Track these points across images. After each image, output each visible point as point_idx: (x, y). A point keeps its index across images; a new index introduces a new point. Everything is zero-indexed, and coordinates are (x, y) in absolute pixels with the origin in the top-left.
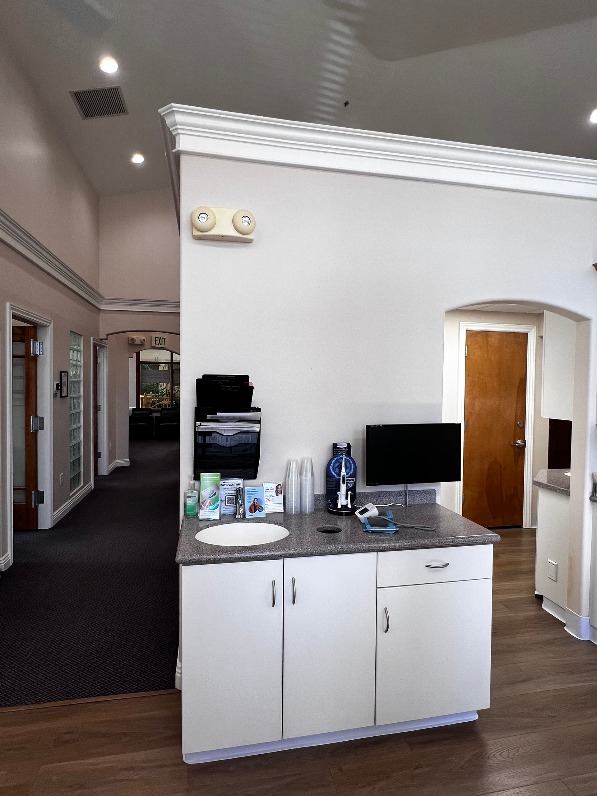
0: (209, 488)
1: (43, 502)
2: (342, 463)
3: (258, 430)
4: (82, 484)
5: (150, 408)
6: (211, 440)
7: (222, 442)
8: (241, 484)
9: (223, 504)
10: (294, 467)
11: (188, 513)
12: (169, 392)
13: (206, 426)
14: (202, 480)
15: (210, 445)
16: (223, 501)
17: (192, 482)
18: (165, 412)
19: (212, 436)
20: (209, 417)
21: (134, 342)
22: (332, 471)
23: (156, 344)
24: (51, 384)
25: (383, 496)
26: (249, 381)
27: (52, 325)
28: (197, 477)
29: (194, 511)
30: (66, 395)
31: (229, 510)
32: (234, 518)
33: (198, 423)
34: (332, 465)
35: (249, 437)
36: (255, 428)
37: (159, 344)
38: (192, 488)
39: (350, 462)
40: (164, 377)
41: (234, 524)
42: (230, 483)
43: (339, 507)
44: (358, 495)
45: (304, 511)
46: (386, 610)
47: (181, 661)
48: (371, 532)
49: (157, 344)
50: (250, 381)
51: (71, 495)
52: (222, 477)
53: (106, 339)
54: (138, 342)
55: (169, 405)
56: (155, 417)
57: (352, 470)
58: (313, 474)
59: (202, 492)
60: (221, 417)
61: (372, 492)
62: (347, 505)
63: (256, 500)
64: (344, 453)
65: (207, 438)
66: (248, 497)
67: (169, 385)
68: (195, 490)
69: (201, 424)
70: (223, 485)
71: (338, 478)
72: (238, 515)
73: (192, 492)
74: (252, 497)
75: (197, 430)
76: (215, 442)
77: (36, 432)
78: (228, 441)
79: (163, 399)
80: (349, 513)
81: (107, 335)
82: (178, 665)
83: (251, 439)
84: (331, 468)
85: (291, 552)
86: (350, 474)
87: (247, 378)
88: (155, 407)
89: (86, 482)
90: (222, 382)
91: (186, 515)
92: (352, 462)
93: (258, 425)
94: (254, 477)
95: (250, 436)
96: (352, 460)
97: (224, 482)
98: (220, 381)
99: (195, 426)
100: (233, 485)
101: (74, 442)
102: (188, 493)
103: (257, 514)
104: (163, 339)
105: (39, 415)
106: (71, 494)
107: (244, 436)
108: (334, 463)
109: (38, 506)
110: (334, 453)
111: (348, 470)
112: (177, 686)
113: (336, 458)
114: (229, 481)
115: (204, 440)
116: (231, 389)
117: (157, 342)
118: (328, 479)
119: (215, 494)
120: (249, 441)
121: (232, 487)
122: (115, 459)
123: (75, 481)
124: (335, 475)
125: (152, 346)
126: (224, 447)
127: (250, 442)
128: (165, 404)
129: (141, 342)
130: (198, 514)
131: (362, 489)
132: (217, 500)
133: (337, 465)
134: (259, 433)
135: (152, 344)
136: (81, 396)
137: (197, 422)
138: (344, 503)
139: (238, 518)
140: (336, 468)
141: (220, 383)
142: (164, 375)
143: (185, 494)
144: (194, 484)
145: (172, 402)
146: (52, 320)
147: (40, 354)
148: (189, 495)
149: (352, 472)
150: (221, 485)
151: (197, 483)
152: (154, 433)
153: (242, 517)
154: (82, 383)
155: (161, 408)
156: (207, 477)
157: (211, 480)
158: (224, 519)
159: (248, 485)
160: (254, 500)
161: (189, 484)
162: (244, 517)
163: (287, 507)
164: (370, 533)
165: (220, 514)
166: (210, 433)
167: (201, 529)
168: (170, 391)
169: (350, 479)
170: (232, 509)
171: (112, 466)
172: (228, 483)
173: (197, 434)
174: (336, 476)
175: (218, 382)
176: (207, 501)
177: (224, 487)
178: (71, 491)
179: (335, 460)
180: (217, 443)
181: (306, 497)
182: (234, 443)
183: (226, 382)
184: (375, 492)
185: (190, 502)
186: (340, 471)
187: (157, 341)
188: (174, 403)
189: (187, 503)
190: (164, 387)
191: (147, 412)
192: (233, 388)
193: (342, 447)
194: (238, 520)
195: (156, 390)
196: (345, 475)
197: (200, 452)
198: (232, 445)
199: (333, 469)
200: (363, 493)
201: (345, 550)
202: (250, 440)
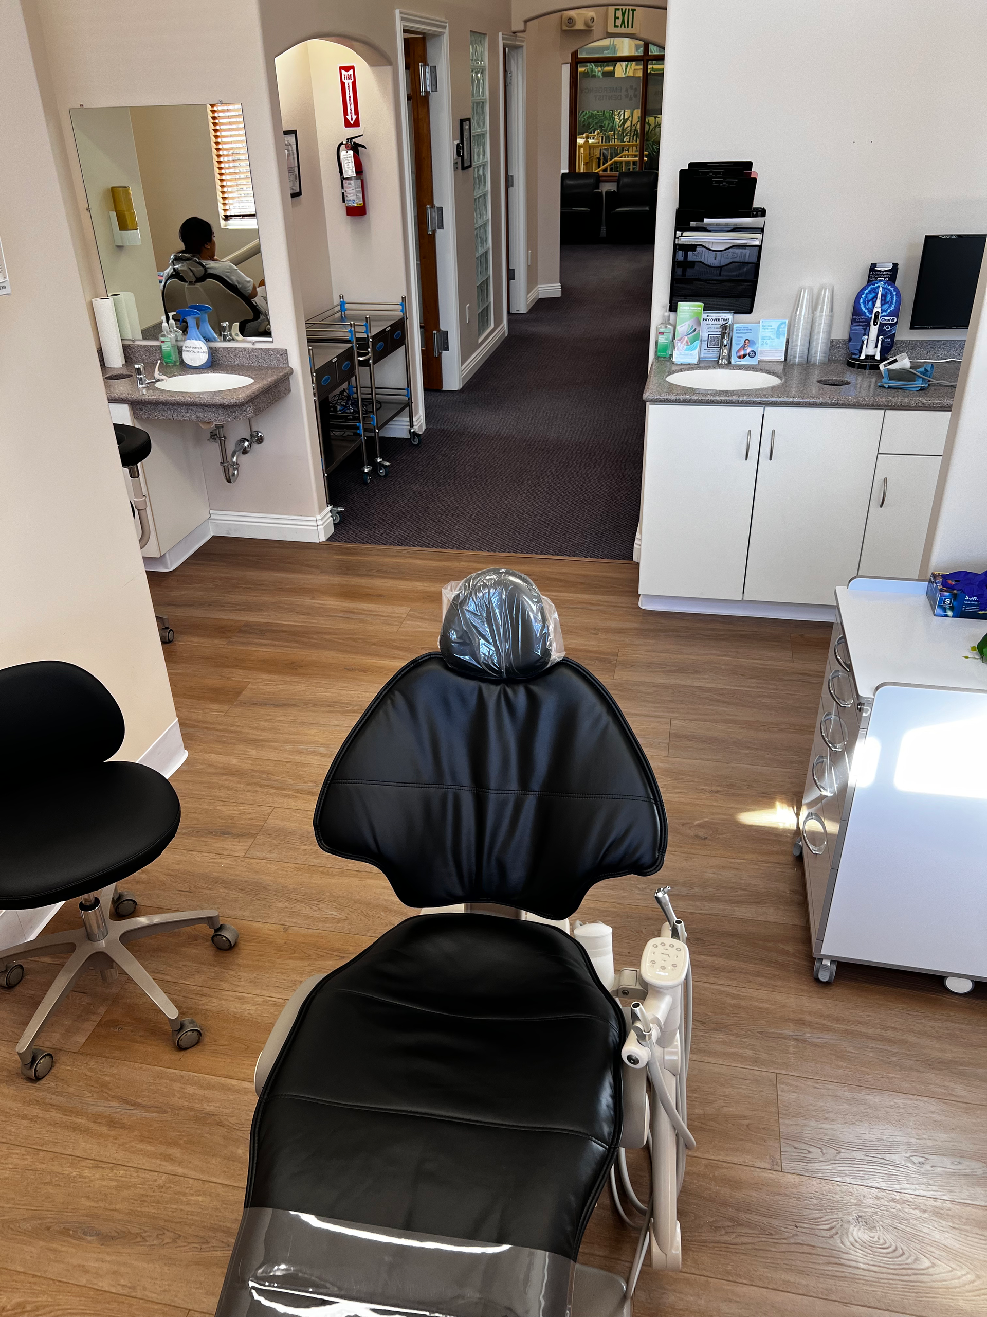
0: (688, 322)
1: (447, 349)
2: (877, 294)
3: (757, 243)
4: (492, 326)
5: (596, 171)
6: (695, 257)
7: (709, 259)
8: (730, 320)
9: (704, 345)
10: (805, 297)
11: (659, 354)
12: (636, 130)
13: (689, 237)
14: (680, 312)
15: (692, 264)
16: (705, 341)
17: (667, 313)
18: (626, 180)
19: (695, 251)
20: (693, 224)
21: (572, 27)
22: (862, 305)
23: (616, 26)
24: (450, 145)
25: (940, 347)
26: (751, 170)
27: (447, 31)
28: (673, 308)
29: (667, 352)
30: (469, 164)
31: (712, 354)
32: (716, 364)
33: (679, 233)
34: (863, 296)
35: (745, 254)
36: (754, 239)
37: (621, 27)
38: (666, 322)
39: (891, 293)
40: (626, 96)
41: (715, 370)
42: (715, 318)
43: (863, 357)
44: (900, 344)
45: (812, 361)
46: (885, 480)
47: (641, 533)
48: (887, 387)
49: (618, 27)
50: (753, 170)
51: (479, 342)
52: (706, 309)
53: (524, 31)
54: (580, 26)
55: (634, 163)
56: (606, 192)
57: (893, 306)
58: (832, 310)
59: (678, 328)
60: (709, 224)
61: (922, 341)
62: (874, 356)
63: (747, 341)
64: (885, 278)
65: (690, 253)
66: (738, 337)
67: (637, 113)
68: (670, 324)
69: (682, 233)
70: (706, 320)
71: (870, 316)
72: (722, 359)
73: (666, 327)
74: (742, 337)
75: (676, 243)
76: (699, 260)
77: (434, 232)
78: (717, 259)
79: (623, 148)
80: (871, 365)
81: (526, 22)
82: (638, 536)
83: (748, 255)
84: (861, 301)
85: (774, 399)
86: (889, 311)
87: (749, 164)
88: (605, 170)
89: (498, 322)
90: (714, 173)
91: (657, 357)
92: (895, 293)
93: (759, 236)
94: (750, 311)
95: (747, 251)
96: (896, 289)
97: (708, 316)
98: (711, 172)
99: (675, 237)
100: (719, 320)
101: (481, 251)
102: (661, 327)
103: (746, 361)
104: (631, 12)
105: (437, 204)
106: (480, 340)
107: (738, 251)
108: (867, 294)
109: (441, 353)
110: (869, 278)
111: (886, 306)
112: (635, 558)
113: (872, 286)
114: (714, 315)
115: (686, 256)
116: (724, 183)
117: (619, 22)
118: (854, 317)
119: (694, 332)
120: (745, 258)
121: (718, 322)
122: (537, 284)
123: (483, 317)
124: (866, 311)
125: (607, 33)
126: (708, 266)
127: (747, 260)
128: (628, 163)
129: (587, 25)
130: (671, 356)
131: (904, 333)
132: (696, 338)
133: (871, 296)
134: (760, 247)
135: (607, 29)
136: (487, 161)
137: (677, 232)
138: (871, 353)
139: (721, 364)
140: (869, 301)
141: (711, 174)
142: (627, 90)
143: (657, 329)
144: (669, 317)
145: (642, 156)
146: (447, 21)
147: (432, 91)
148: (662, 330)
149: (892, 309)
150: (704, 320)
151: (672, 315)
152: (604, 228)
153: (726, 363)
154: (488, 136)
155: (618, 171)
156: (686, 308)
157: (691, 312)
158: (701, 364)
159: (739, 322)
160: (745, 342)
161: (664, 316)
162: (730, 362)
163: (789, 353)
164: (885, 387)
165: (700, 358)
166: (693, 247)
167: (674, 372)
168: (638, 127)
169: (889, 318)
170: (715, 352)
171: (533, 296)
172: (713, 318)
173: (677, 247)
174: (867, 314)
175: (708, 173)
176: (684, 339)
177: (707, 322)
178: (480, 335)
179: (869, 289)
180: (702, 260)
181: (818, 341)
182: (725, 262)
183: (719, 173)
184: (927, 341)
185: (662, 339)
186: (874, 305)
187: (618, 18)
188: (646, 159)
189: (659, 341)
190: (626, 117)
191: (591, 181)
192: (727, 182)
193: (883, 269)
194: (721, 366)
195: (609, 124)
196: (878, 312)
197: (679, 271)
198: (722, 264)
199: (864, 303)
200: (907, 341)
201: (841, 402)
202: (747, 258)
